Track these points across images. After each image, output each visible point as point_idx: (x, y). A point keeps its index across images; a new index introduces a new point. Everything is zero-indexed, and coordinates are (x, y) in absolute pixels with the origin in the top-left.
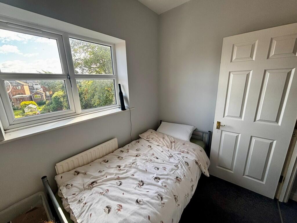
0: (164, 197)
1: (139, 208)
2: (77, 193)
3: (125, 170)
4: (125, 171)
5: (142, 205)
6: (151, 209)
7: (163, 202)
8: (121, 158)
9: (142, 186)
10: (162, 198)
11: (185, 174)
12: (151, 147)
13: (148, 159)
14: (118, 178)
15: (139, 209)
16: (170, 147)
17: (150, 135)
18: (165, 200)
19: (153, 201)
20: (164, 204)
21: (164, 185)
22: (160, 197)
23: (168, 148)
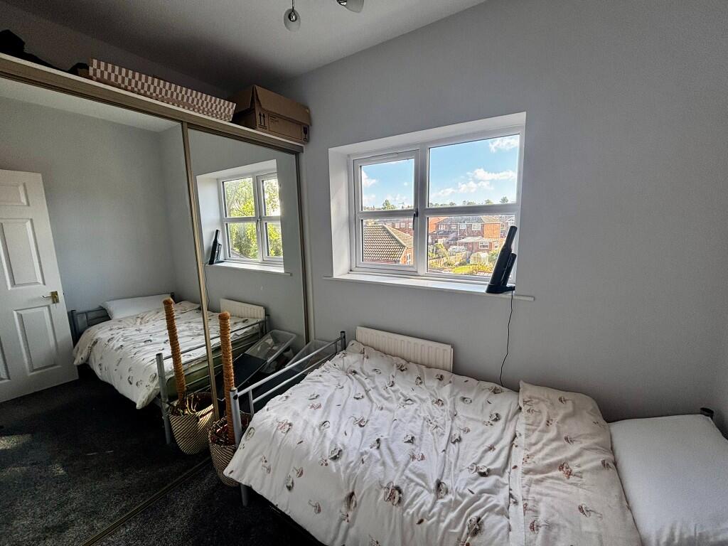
0: (339, 462)
1: (314, 426)
2: (337, 366)
3: (389, 394)
4: (387, 395)
5: (320, 429)
6: (314, 444)
7: (329, 461)
8: (419, 381)
9: (357, 425)
10: (335, 458)
11: (427, 523)
12: (496, 420)
13: (435, 421)
14: (367, 392)
15: (312, 427)
16: (531, 466)
17: (543, 401)
18: (332, 464)
19: (327, 444)
20: (326, 465)
21: (365, 457)
22: (335, 454)
23: (525, 461)
